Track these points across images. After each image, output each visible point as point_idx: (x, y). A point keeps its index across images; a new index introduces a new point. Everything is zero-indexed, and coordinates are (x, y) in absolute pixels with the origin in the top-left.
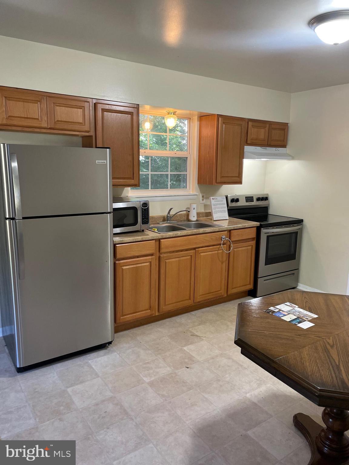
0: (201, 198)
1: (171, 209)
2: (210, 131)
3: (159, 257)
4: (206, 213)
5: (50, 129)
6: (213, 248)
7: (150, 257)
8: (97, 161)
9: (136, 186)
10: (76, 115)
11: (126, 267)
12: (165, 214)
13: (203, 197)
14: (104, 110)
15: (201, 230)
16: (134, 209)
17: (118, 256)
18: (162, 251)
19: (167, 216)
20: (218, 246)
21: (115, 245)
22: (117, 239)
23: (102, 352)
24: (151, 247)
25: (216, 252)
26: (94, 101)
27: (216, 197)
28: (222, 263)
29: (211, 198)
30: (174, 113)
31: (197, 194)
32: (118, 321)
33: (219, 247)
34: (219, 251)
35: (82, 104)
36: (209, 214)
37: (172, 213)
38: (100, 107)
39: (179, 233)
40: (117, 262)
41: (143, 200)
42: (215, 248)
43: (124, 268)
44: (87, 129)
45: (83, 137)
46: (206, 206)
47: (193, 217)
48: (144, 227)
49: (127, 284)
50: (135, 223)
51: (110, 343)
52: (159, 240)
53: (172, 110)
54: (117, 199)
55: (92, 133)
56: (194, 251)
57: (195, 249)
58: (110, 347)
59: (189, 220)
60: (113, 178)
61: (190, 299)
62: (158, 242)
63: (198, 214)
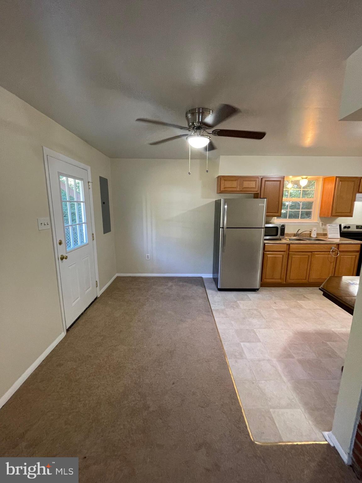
0: (321, 224)
1: (299, 230)
2: (331, 186)
3: (289, 254)
4: (324, 234)
5: (241, 191)
6: (324, 253)
7: (283, 253)
8: (260, 204)
9: (279, 216)
10: (253, 184)
11: (270, 256)
12: (295, 232)
13: (322, 224)
14: (266, 181)
15: (317, 242)
16: (277, 228)
17: (266, 250)
18: (290, 250)
19: (297, 234)
21: (264, 244)
22: (266, 242)
23: (254, 292)
24: (284, 248)
25: (327, 256)
26: (261, 177)
27: (332, 225)
28: (331, 263)
29: (328, 225)
30: (306, 178)
31: (319, 222)
32: (263, 281)
33: (329, 254)
34: (329, 256)
35: (256, 179)
36: (325, 235)
37: (299, 232)
38: (264, 180)
39: (302, 242)
40: (265, 252)
41: (282, 224)
42: (326, 253)
43: (268, 256)
44: (256, 190)
45: (255, 194)
46: (324, 230)
47: (314, 235)
48: (281, 237)
49: (269, 264)
50: (277, 235)
51: (258, 289)
52: (289, 245)
53: (304, 177)
54: (267, 223)
55: (259, 192)
56: (311, 253)
57: (311, 252)
58: (258, 292)
59: (310, 237)
60: (267, 213)
62: (288, 246)
63: (318, 234)
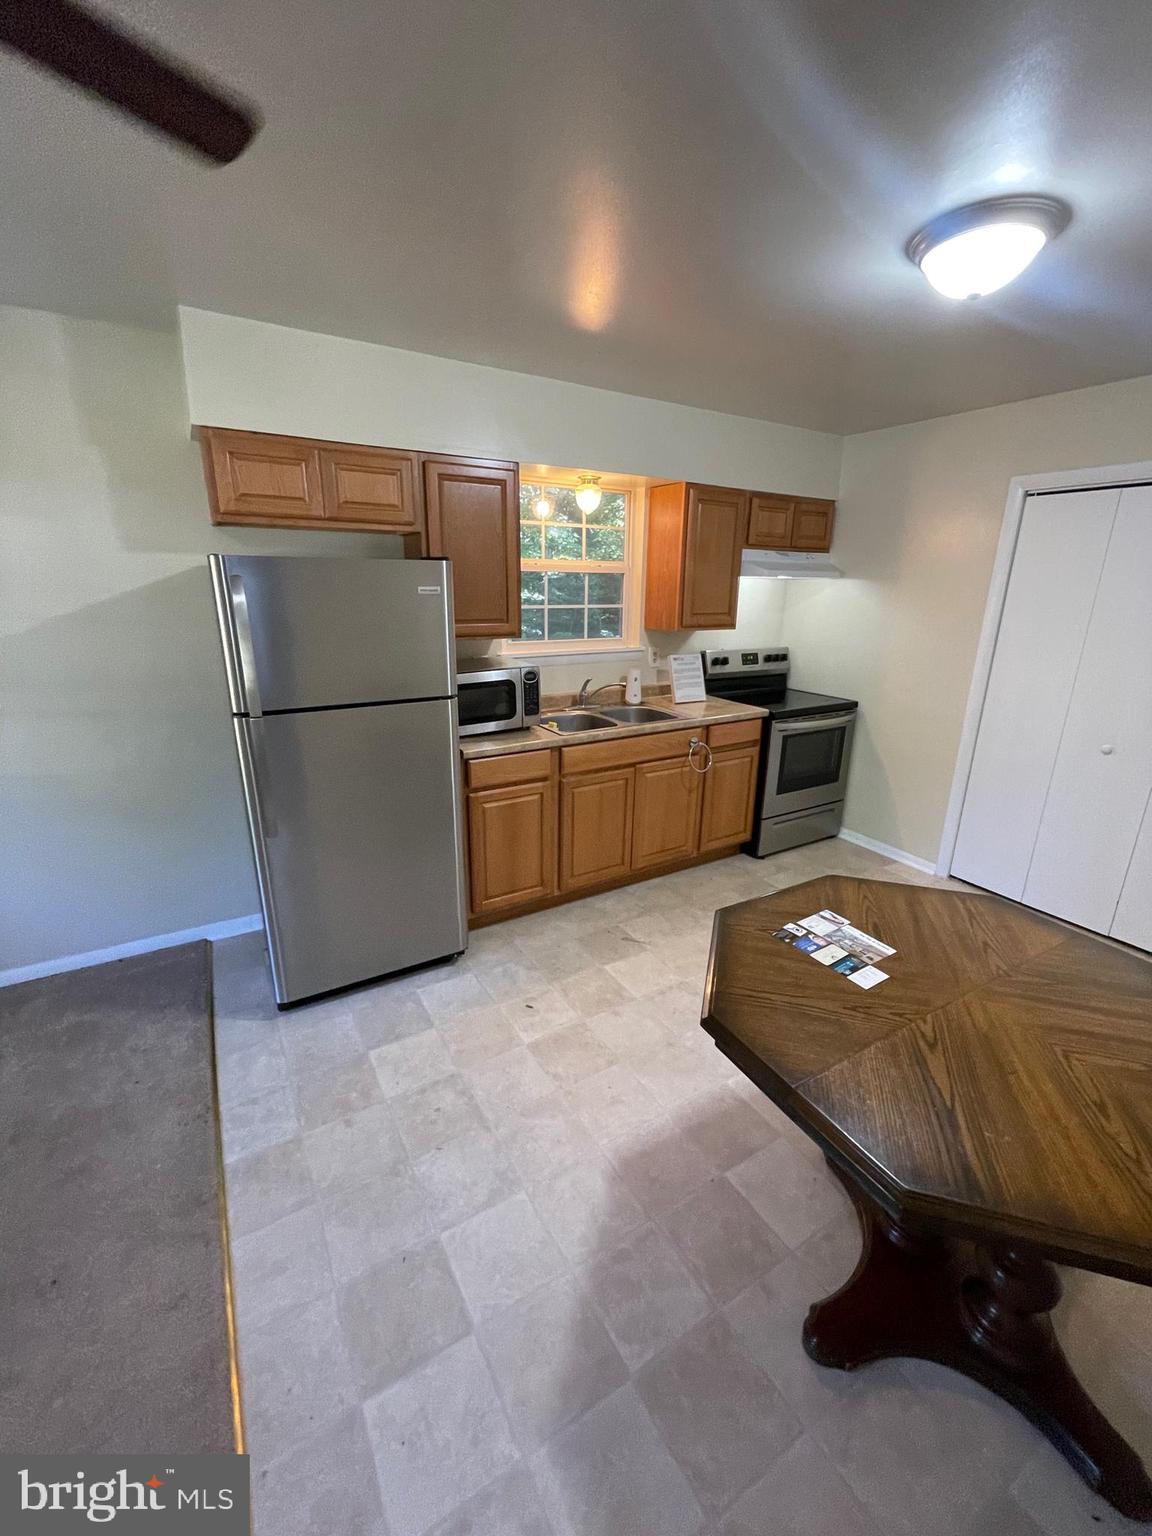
0: (650, 657)
1: (588, 681)
2: (672, 520)
3: (560, 782)
4: (662, 687)
5: (330, 519)
6: (672, 763)
7: (540, 784)
8: (420, 588)
9: (515, 634)
10: (386, 490)
11: (491, 805)
12: (576, 690)
13: (655, 654)
14: (442, 477)
15: (648, 727)
16: (508, 685)
17: (474, 783)
18: (566, 771)
19: (581, 696)
20: (684, 758)
21: (465, 763)
22: (471, 749)
23: (444, 971)
24: (542, 765)
25: (679, 769)
26: (423, 458)
27: (683, 656)
28: (690, 792)
29: (672, 657)
30: (595, 481)
31: (643, 648)
32: (477, 909)
33: (685, 762)
34: (684, 769)
35: (397, 464)
36: (666, 690)
37: (590, 688)
38: (434, 471)
39: (600, 733)
40: (471, 795)
41: (526, 665)
42: (676, 763)
43: (487, 806)
44: (407, 518)
45: (406, 535)
46: (661, 673)
47: (634, 697)
48: (529, 720)
49: (493, 838)
50: (511, 714)
51: (462, 953)
52: (558, 750)
53: (590, 474)
54: (465, 664)
55: (419, 527)
56: (632, 769)
57: (633, 765)
58: (461, 962)
59: (625, 703)
60: (457, 621)
61: (623, 864)
62: (556, 754)
63: (645, 691)
